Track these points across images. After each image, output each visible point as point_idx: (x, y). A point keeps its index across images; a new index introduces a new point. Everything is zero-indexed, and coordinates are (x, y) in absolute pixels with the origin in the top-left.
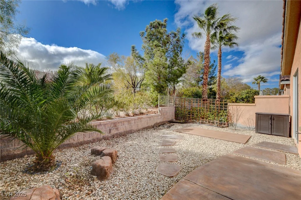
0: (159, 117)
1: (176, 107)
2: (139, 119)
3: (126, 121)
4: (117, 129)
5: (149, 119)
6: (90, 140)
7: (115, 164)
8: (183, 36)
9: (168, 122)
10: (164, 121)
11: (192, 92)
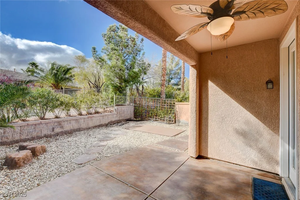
0: (115, 116)
1: (135, 106)
2: (90, 118)
3: (74, 120)
4: (62, 127)
5: (101, 118)
6: (28, 138)
7: (38, 157)
8: (142, 41)
9: (126, 120)
10: (120, 119)
11: (158, 91)
